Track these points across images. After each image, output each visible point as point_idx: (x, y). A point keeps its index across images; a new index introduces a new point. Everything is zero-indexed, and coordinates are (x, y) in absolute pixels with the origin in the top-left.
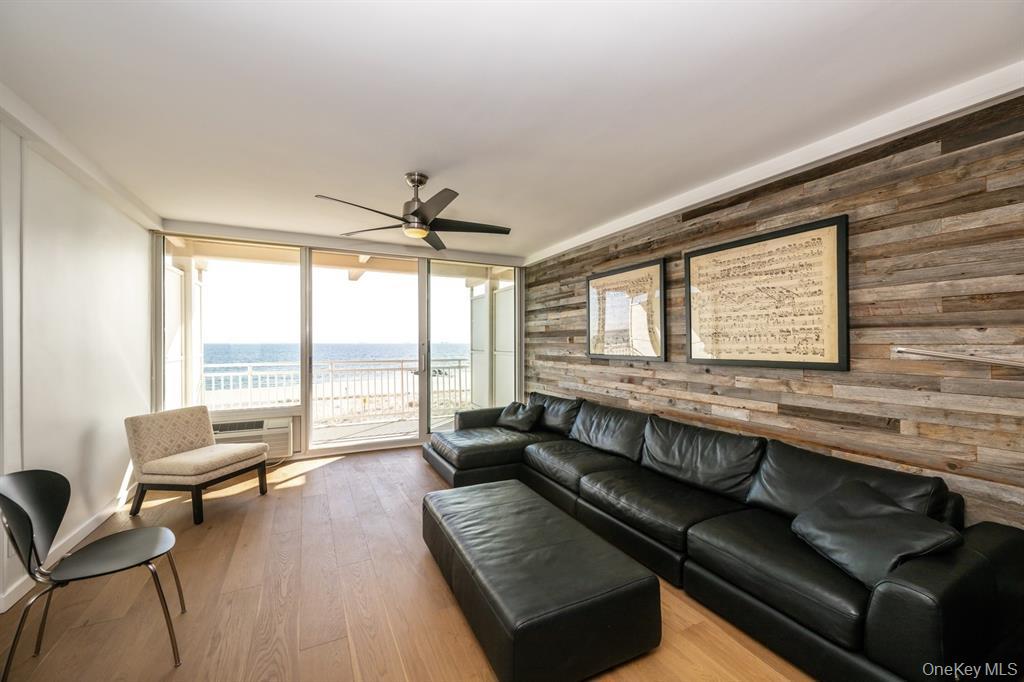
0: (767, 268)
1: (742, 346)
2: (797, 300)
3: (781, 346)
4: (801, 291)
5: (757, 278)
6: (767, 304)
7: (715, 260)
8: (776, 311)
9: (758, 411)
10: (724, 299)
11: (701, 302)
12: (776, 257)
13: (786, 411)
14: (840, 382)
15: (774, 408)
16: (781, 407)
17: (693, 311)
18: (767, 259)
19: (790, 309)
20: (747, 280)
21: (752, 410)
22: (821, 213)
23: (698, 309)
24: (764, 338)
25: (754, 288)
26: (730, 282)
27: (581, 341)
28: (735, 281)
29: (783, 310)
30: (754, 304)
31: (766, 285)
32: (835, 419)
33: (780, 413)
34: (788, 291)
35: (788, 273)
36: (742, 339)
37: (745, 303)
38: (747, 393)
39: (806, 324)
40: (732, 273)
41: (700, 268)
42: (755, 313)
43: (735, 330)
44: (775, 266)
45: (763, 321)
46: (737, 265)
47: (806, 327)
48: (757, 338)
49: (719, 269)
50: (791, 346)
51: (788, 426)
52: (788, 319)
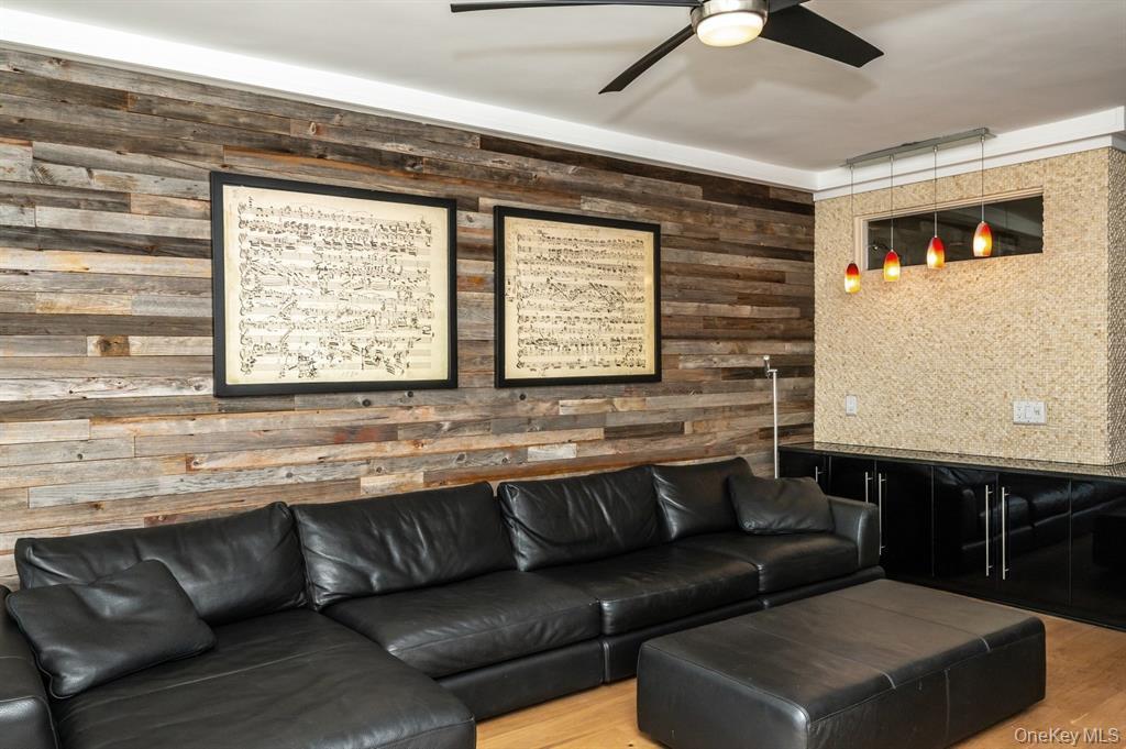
0: (600, 261)
1: (572, 358)
2: (627, 305)
3: (612, 358)
4: (629, 295)
5: (589, 270)
6: (599, 306)
7: (540, 232)
8: (608, 315)
9: (584, 441)
10: (552, 291)
11: (521, 290)
12: (609, 250)
13: (613, 434)
14: (651, 394)
15: (598, 433)
16: (607, 431)
17: (507, 303)
18: (599, 249)
19: (619, 315)
20: (579, 270)
21: (579, 443)
22: (636, 213)
23: (516, 301)
24: (596, 348)
25: (587, 283)
26: (561, 269)
27: (197, 351)
28: (568, 269)
29: (615, 314)
30: (586, 304)
31: (598, 282)
32: (647, 432)
33: (607, 439)
34: (618, 293)
35: (618, 272)
36: (573, 348)
37: (577, 300)
38: (574, 422)
39: (632, 333)
40: (562, 257)
41: (520, 237)
42: (589, 315)
43: (566, 337)
44: (606, 261)
45: (595, 326)
46: (569, 247)
47: (632, 336)
48: (590, 347)
49: (547, 246)
50: (620, 358)
51: (612, 452)
52: (618, 326)
